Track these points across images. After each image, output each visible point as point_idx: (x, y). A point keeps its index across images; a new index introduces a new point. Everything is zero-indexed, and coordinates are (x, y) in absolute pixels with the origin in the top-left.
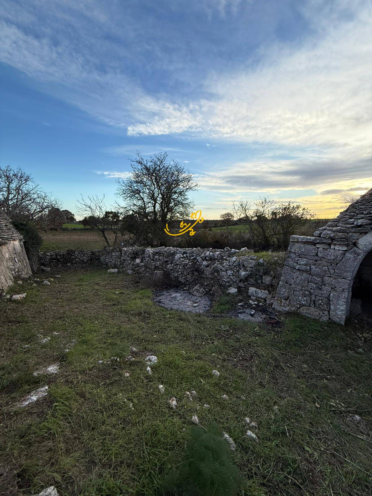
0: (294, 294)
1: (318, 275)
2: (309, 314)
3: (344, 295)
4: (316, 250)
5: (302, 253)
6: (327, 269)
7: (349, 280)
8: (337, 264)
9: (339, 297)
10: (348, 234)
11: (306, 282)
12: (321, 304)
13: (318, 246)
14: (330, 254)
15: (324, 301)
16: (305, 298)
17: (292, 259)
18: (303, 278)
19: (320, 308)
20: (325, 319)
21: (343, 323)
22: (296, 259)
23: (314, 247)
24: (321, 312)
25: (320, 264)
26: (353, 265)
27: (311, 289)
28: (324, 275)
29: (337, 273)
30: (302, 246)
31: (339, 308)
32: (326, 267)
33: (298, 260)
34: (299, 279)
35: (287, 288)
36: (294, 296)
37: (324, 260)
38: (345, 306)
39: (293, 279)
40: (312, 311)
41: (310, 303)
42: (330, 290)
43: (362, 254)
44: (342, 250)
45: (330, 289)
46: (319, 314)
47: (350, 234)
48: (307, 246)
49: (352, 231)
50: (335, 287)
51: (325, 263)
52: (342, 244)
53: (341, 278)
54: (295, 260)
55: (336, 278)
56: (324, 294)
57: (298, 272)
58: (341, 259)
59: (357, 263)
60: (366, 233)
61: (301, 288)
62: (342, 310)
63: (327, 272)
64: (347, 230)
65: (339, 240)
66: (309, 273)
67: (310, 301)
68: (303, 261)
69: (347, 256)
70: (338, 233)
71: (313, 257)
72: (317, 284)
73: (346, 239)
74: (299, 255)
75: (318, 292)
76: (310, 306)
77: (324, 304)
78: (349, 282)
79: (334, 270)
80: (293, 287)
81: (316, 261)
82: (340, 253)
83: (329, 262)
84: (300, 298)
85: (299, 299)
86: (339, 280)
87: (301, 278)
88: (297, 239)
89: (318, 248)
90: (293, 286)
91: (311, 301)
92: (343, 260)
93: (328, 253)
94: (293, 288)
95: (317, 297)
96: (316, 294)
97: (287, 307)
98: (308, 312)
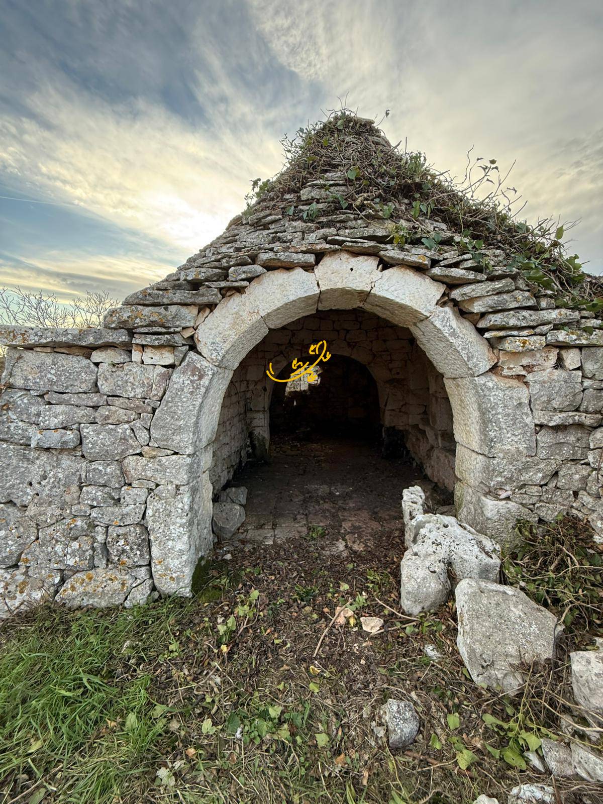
0: (37, 538)
1: (105, 457)
2: (94, 594)
3: (180, 505)
4: (92, 372)
5: (48, 387)
6: (128, 432)
7: (189, 456)
8: (154, 410)
9: (169, 515)
10: (166, 309)
11: (74, 488)
12: (124, 551)
13: (97, 356)
14: (132, 380)
15: (131, 539)
16: (75, 545)
17: (21, 413)
18: (60, 475)
19: (123, 563)
20: (140, 596)
21: (187, 592)
22: (33, 410)
23: (85, 362)
24: (127, 577)
25: (107, 417)
26: (191, 408)
27: (93, 507)
28: (123, 451)
29: (156, 440)
30: (49, 360)
31: (172, 548)
32: (126, 426)
33: (38, 415)
34: (48, 483)
35: (12, 525)
36: (40, 546)
37: (117, 403)
38: (185, 538)
39: (31, 484)
40: (102, 583)
41: (92, 557)
42: (144, 498)
43: (210, 373)
44: (163, 366)
45: (143, 493)
46: (123, 584)
47: (173, 309)
48: (62, 360)
49: (175, 300)
50: (157, 485)
51: (122, 411)
52: (156, 343)
53: (169, 452)
54: (29, 415)
55: (154, 457)
56: (127, 514)
57: (44, 457)
58: (160, 394)
59: (200, 400)
60: (212, 306)
61: (58, 512)
62: (181, 553)
63: (131, 441)
64: (163, 296)
65: (146, 330)
66: (79, 454)
67: (90, 552)
68: (56, 415)
69: (175, 383)
70: (140, 307)
71: (84, 396)
72: (105, 486)
73: (163, 326)
74: (42, 396)
75: (111, 513)
76: (94, 567)
77: (132, 549)
78: (189, 460)
79: (149, 430)
80: (32, 514)
81: (95, 408)
82: (158, 375)
83: (131, 409)
84: (59, 548)
85: (56, 553)
86: (164, 459)
87: (55, 476)
88: (23, 335)
89: (97, 364)
90: (32, 510)
91: (93, 549)
92: (166, 397)
93: (125, 378)
94: (31, 518)
95: (110, 529)
96: (106, 520)
97: (18, 594)
98: (90, 589)
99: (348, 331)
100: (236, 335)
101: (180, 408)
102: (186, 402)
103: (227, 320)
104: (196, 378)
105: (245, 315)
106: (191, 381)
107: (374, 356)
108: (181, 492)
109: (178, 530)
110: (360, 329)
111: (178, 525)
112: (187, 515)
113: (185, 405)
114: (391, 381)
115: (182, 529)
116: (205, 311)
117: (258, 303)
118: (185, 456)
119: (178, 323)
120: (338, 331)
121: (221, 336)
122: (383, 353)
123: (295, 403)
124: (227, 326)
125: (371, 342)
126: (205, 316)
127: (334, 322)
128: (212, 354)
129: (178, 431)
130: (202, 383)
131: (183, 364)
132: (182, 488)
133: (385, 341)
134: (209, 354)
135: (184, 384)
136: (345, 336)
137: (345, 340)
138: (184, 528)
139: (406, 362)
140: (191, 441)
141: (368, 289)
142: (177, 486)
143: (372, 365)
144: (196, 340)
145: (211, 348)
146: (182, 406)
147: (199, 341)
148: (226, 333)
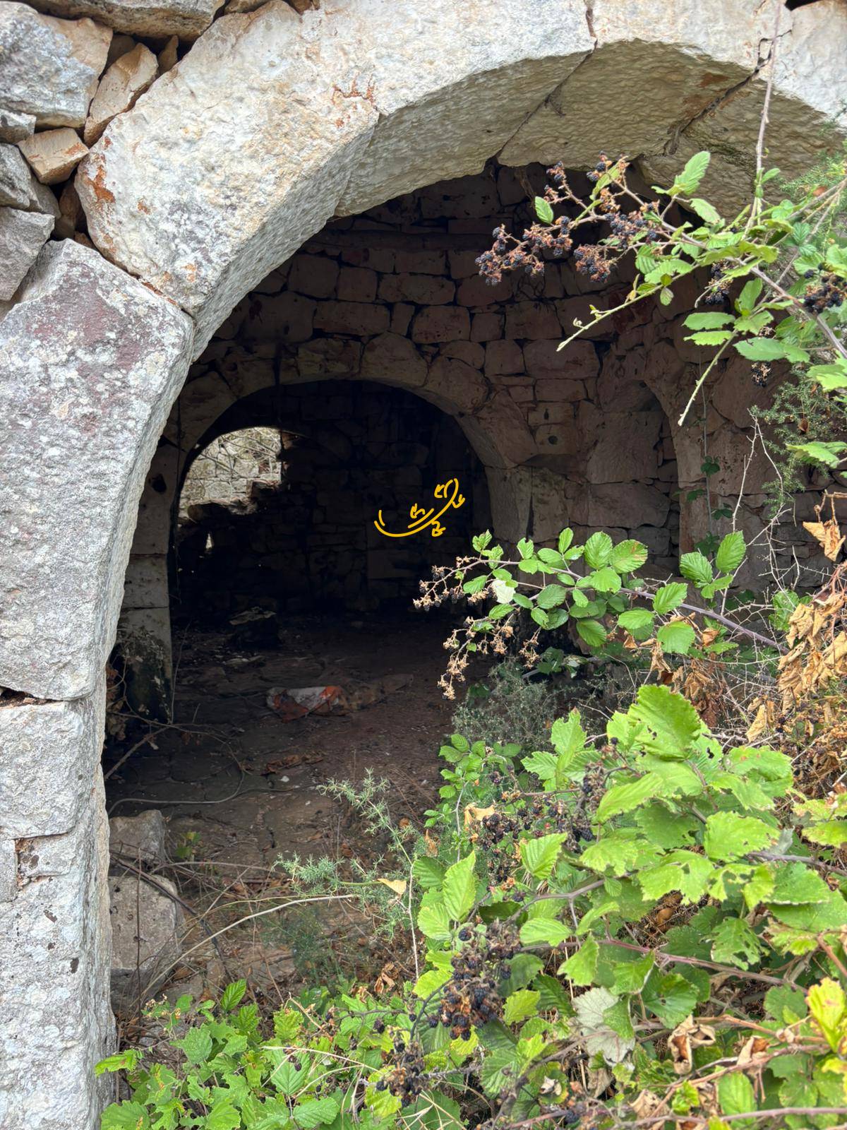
99: (419, 308)
100: (278, 182)
101: (33, 491)
102: (63, 462)
103: (243, 112)
104: (105, 358)
105: (318, 99)
106: (84, 371)
107: (490, 389)
108: (41, 867)
109: (32, 1040)
110: (454, 303)
111: (37, 1016)
112: (75, 963)
113: (60, 477)
114: (533, 463)
115: (53, 1031)
116: (135, 63)
117: (371, 55)
118: (59, 708)
119: (18, 91)
120: (390, 306)
121: (217, 178)
122: (516, 380)
123: (209, 545)
124: (240, 140)
125: (484, 344)
126: (135, 85)
127: (380, 275)
128: (174, 257)
129: (23, 596)
130: (133, 379)
131: (34, 295)
132: (43, 851)
133: (521, 343)
134: (161, 256)
135: (46, 381)
136: (411, 326)
137: (409, 336)
138: (61, 1025)
139: (576, 404)
140: (86, 640)
141: (749, 63)
142: (21, 842)
143: (484, 413)
144: (87, 196)
145: (170, 228)
146: (42, 482)
147: (106, 196)
148: (237, 168)
